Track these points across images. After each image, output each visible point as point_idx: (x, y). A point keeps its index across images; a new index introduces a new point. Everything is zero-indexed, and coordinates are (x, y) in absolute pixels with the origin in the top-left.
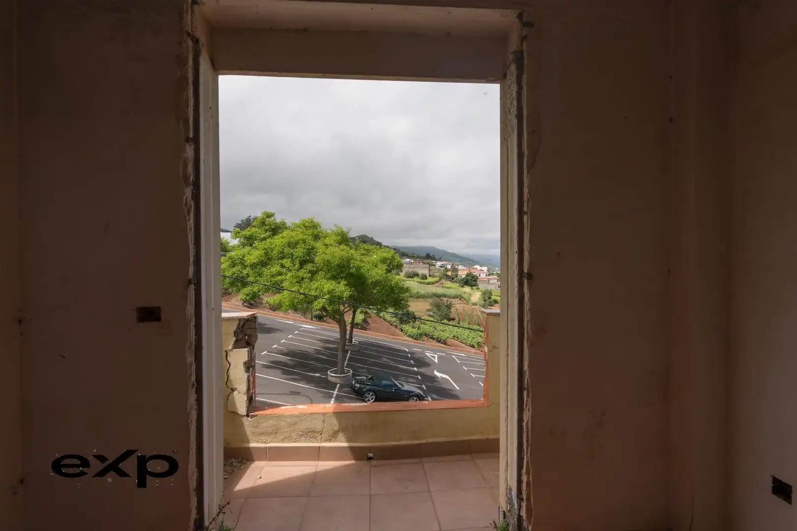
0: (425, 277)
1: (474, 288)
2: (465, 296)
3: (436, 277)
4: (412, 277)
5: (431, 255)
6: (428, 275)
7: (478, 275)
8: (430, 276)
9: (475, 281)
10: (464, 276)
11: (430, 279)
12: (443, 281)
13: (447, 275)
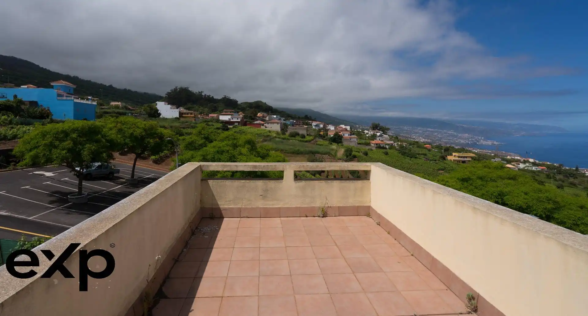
0: (303, 137)
1: (340, 144)
2: (333, 153)
3: (311, 136)
4: (295, 137)
5: (308, 116)
6: (306, 135)
7: (343, 135)
8: (307, 135)
9: (341, 139)
10: (332, 136)
11: (308, 138)
12: (317, 139)
13: (320, 135)
